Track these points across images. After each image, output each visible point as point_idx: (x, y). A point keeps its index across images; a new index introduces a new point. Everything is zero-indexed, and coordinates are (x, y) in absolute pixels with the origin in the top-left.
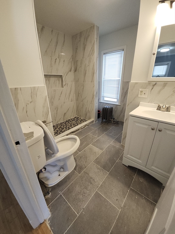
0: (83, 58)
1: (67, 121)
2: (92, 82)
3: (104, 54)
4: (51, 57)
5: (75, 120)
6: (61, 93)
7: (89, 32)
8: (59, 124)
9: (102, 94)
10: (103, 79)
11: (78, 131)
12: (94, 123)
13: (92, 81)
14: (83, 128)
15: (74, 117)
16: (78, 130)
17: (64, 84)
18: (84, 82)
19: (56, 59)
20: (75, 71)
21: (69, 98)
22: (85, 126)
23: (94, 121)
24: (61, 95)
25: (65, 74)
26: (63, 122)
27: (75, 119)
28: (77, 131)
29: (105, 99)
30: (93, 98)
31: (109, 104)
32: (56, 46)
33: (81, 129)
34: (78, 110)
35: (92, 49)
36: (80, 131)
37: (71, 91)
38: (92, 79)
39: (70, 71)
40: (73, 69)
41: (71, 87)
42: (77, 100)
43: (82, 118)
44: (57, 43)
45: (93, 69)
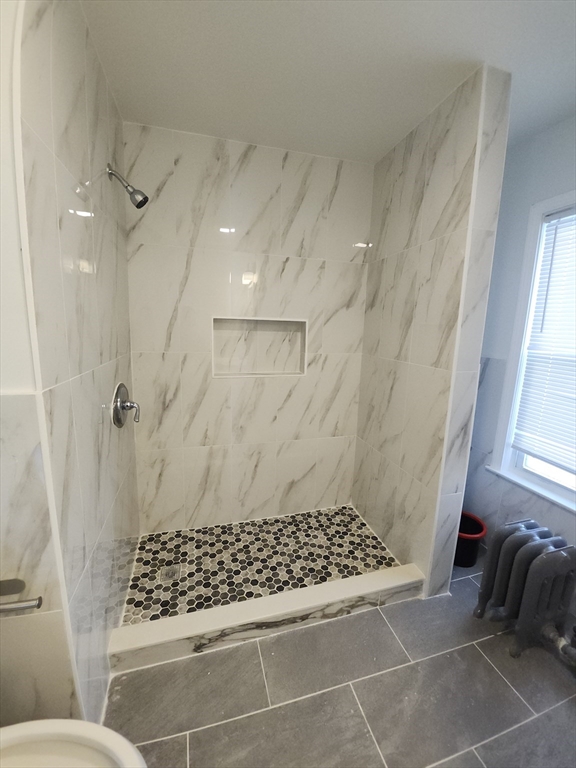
0: (407, 246)
1: (294, 521)
2: (436, 364)
3: (549, 216)
4: (265, 251)
5: (332, 531)
6: (289, 396)
7: (448, 117)
8: (254, 524)
9: (513, 430)
10: (525, 352)
11: (300, 627)
12: (423, 596)
13: (440, 360)
14: (340, 612)
15: (334, 508)
16: (304, 618)
17: (307, 358)
18: (398, 357)
19: (287, 259)
20: (371, 305)
21: (323, 419)
22: (353, 607)
23: (426, 587)
24: (286, 401)
25: (318, 317)
26: (277, 521)
27: (337, 519)
28: (292, 621)
29: (531, 464)
30: (433, 452)
31: (553, 504)
32: (297, 208)
33: (325, 616)
34: (360, 482)
35: (457, 193)
36: (312, 624)
37: (337, 390)
38: (440, 354)
39: (348, 305)
40: (363, 295)
41: (341, 374)
42: (362, 432)
43: (369, 530)
44: (301, 198)
45: (453, 299)
